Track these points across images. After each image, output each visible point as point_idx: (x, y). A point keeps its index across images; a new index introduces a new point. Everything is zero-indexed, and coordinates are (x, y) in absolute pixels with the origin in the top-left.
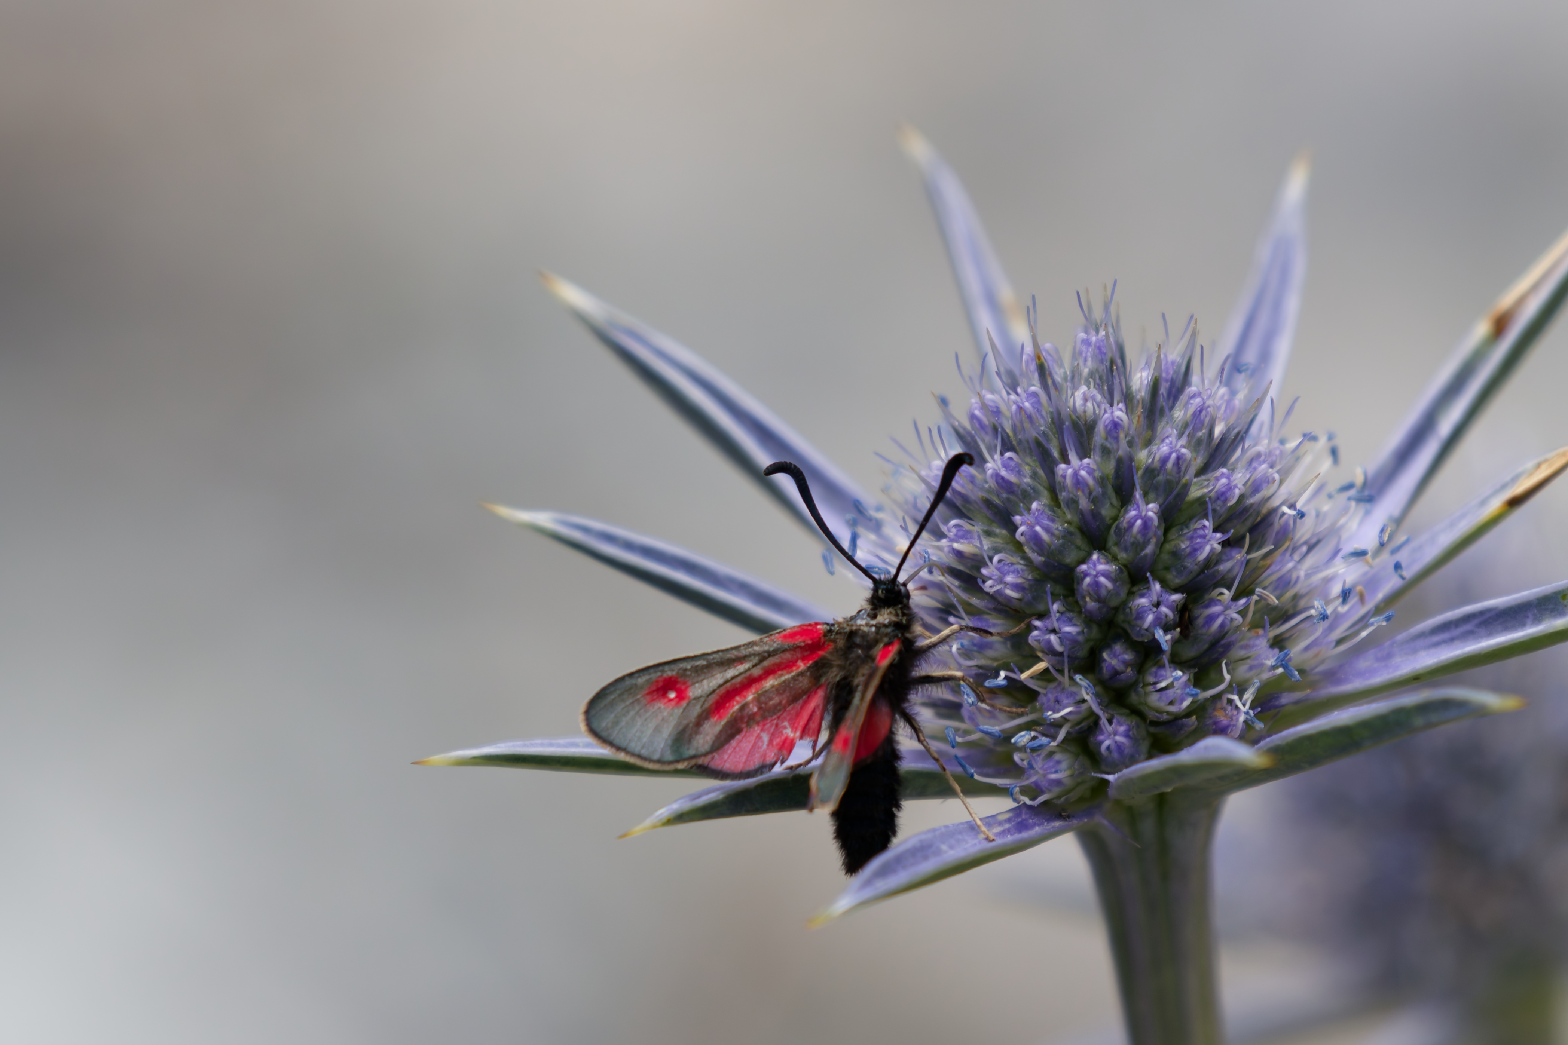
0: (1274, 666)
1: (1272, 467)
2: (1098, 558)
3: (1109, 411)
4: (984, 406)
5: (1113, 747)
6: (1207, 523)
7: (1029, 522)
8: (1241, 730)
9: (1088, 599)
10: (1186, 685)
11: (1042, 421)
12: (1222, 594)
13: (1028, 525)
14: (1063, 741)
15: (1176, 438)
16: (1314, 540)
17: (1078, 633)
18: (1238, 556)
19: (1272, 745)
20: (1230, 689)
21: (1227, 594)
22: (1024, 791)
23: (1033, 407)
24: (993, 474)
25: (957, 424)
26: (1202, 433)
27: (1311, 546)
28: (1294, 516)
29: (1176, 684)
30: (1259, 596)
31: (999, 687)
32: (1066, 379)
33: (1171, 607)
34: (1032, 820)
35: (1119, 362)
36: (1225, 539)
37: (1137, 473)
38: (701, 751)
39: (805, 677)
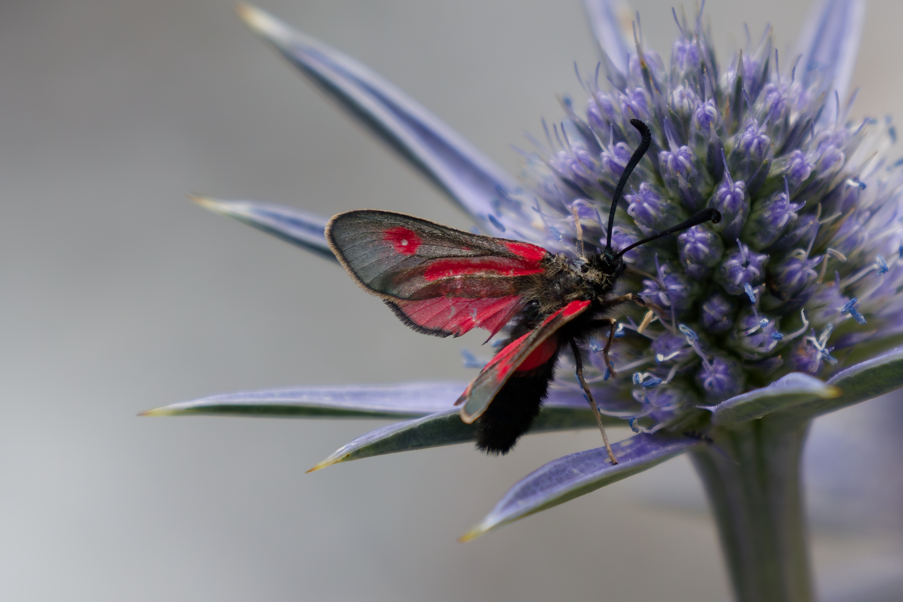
0: (844, 312)
1: (839, 146)
3: (701, 106)
4: (599, 104)
5: (714, 383)
6: (784, 196)
7: (638, 200)
8: (819, 366)
9: (688, 262)
10: (773, 330)
12: (799, 254)
13: (638, 202)
14: (674, 379)
15: (757, 126)
16: (876, 207)
17: (682, 290)
18: (811, 223)
19: (844, 377)
20: (808, 332)
21: (804, 254)
22: (642, 421)
23: (639, 104)
24: (608, 161)
25: (578, 120)
26: (779, 121)
27: (873, 211)
28: (858, 187)
29: (765, 329)
30: (831, 254)
31: (619, 336)
32: (666, 79)
33: (757, 266)
34: (649, 446)
35: (709, 65)
36: (800, 208)
37: (726, 157)
38: (402, 294)
39: (509, 284)
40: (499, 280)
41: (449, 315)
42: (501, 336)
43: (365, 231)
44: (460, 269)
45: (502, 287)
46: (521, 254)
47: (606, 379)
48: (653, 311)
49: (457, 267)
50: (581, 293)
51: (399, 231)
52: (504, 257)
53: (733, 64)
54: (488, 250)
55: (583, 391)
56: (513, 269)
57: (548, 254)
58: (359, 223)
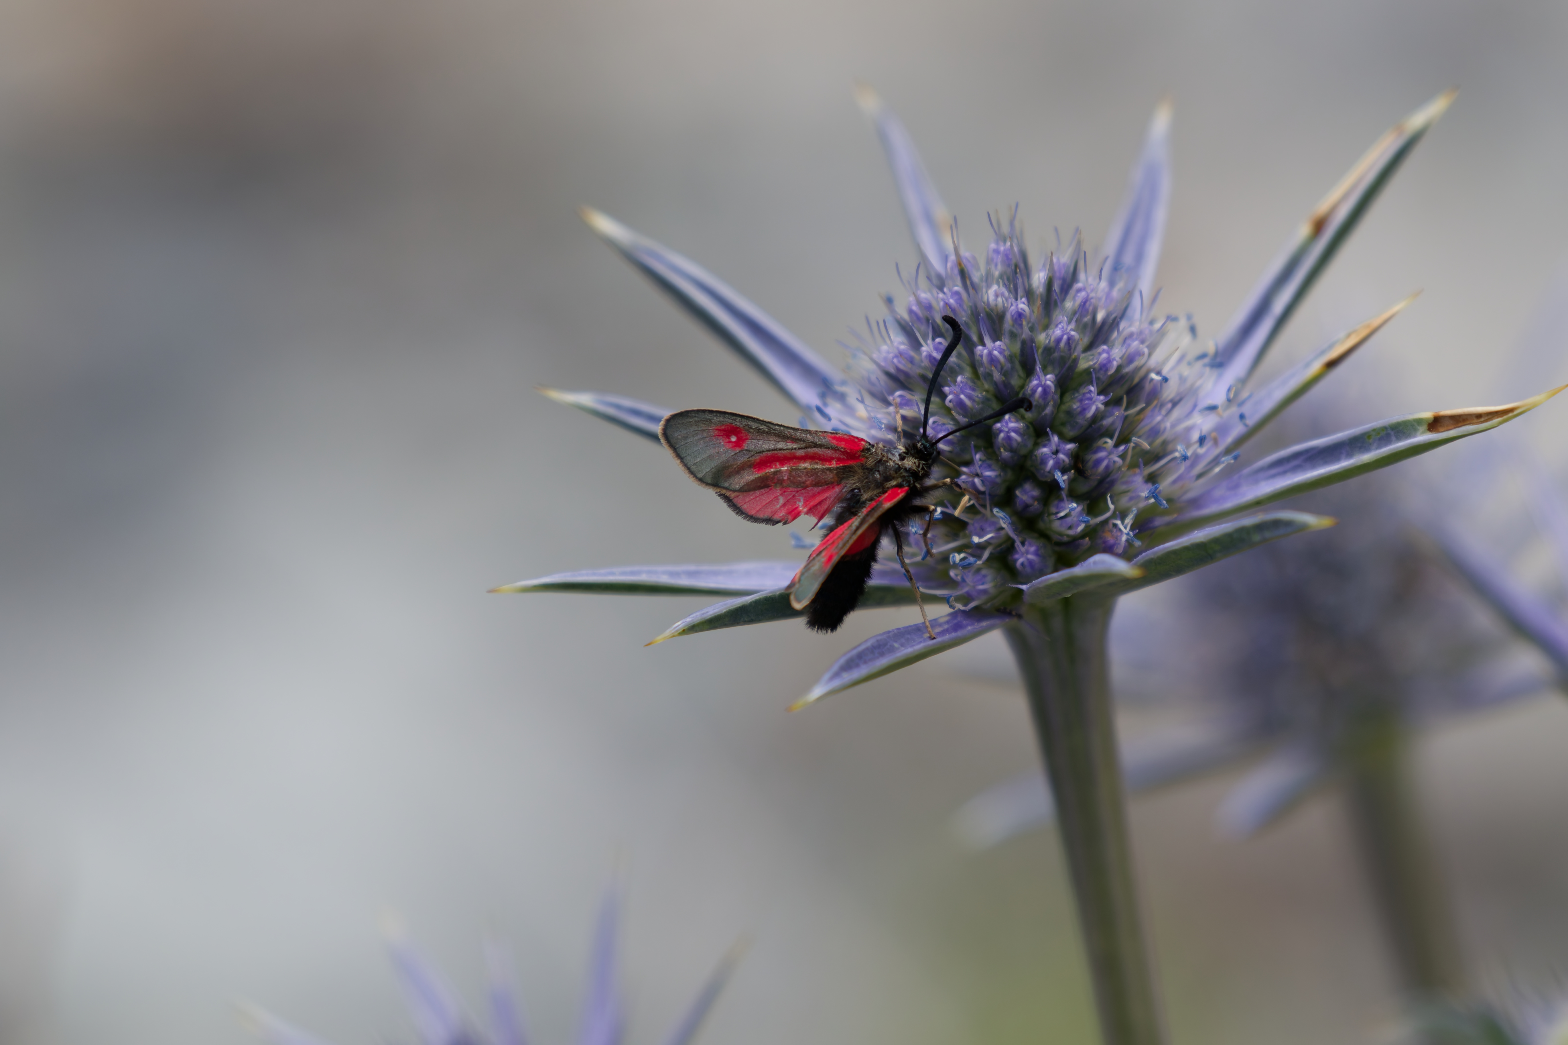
0: (1147, 497)
1: (1142, 342)
2: (1009, 418)
3: (1014, 304)
4: (919, 302)
5: (1026, 563)
6: (1092, 388)
7: (955, 392)
8: (1124, 547)
9: (1002, 450)
10: (1081, 514)
11: (963, 313)
12: (1106, 442)
13: (955, 394)
14: (988, 560)
15: (1066, 323)
16: (1178, 398)
17: (996, 476)
18: (1117, 413)
19: (1147, 558)
20: (1114, 516)
21: (1110, 443)
22: (958, 599)
23: (957, 303)
24: (927, 355)
25: (899, 317)
26: (1087, 319)
27: (1175, 403)
28: (1160, 380)
29: (1073, 513)
30: (1135, 443)
31: (937, 519)
32: (981, 280)
33: (1066, 454)
34: (965, 622)
35: (1022, 265)
36: (1106, 400)
37: (1037, 351)
38: (733, 487)
39: (832, 473)
40: (823, 470)
41: (778, 505)
42: (828, 520)
43: (697, 429)
44: (786, 462)
45: (826, 477)
46: (842, 445)
47: (923, 559)
48: (969, 496)
49: (783, 460)
50: (900, 480)
51: (728, 428)
52: (826, 448)
53: (1044, 265)
54: (812, 442)
55: (903, 570)
56: (835, 459)
57: (868, 444)
58: (690, 422)
